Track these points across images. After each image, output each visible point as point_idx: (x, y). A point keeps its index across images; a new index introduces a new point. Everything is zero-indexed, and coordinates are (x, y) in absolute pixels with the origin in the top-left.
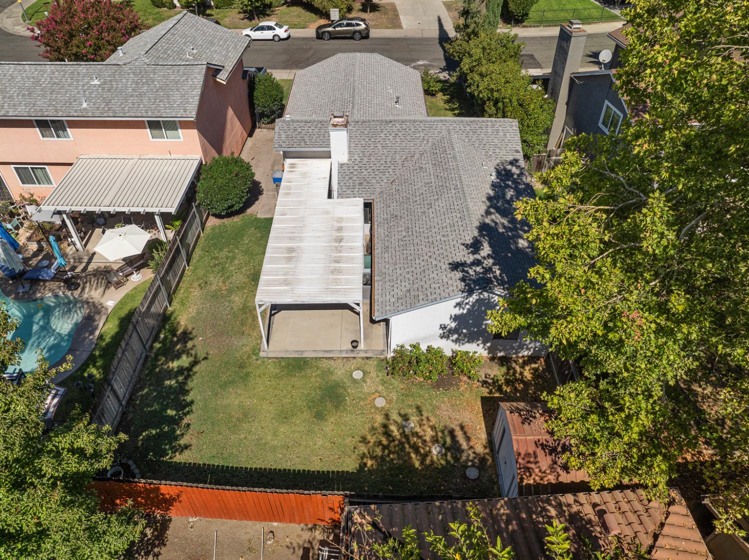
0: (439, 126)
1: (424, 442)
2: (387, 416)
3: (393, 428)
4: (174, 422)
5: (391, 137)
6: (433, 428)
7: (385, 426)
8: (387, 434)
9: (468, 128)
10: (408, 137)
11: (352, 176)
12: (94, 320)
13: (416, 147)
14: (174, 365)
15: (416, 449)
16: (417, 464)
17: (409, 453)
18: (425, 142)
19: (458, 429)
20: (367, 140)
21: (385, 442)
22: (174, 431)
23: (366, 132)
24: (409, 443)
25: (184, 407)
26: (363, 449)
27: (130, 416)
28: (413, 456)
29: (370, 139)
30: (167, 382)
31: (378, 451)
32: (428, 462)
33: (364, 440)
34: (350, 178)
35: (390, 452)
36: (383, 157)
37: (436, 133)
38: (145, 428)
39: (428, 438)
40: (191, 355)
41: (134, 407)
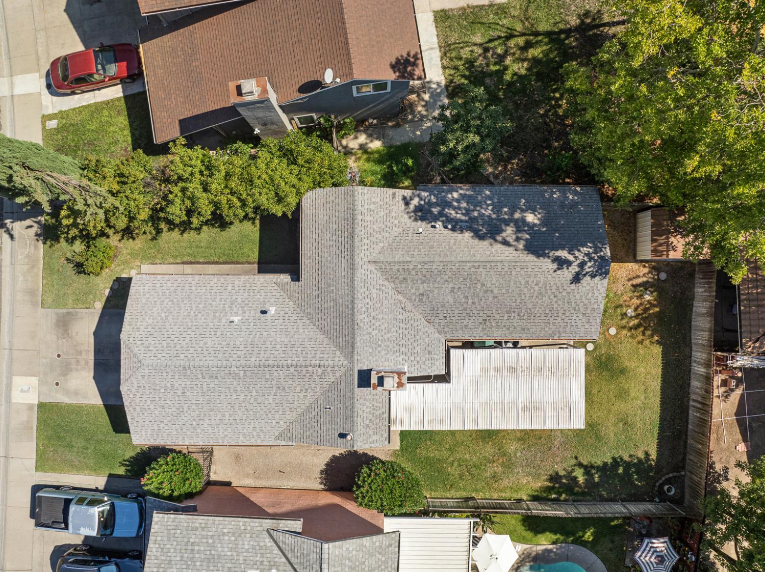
0: (363, 272)
1: (641, 304)
2: (624, 327)
3: (631, 324)
4: (628, 465)
5: (377, 324)
6: (631, 298)
7: (630, 329)
8: (636, 327)
9: (366, 241)
10: (377, 305)
11: (421, 363)
12: (537, 555)
13: (389, 298)
14: (581, 479)
15: (646, 310)
16: (657, 309)
17: (650, 314)
18: (383, 288)
19: (631, 283)
20: (380, 349)
21: (642, 329)
22: (635, 464)
23: (371, 350)
24: (642, 314)
25: (616, 462)
26: (647, 342)
27: (623, 496)
28: (651, 311)
29: (380, 346)
30: (596, 480)
31: (648, 333)
32: (655, 303)
33: (641, 342)
34: (424, 363)
35: (649, 326)
36: (401, 331)
37: (372, 276)
38: (632, 484)
39: (638, 302)
40: (573, 469)
41: (616, 496)
